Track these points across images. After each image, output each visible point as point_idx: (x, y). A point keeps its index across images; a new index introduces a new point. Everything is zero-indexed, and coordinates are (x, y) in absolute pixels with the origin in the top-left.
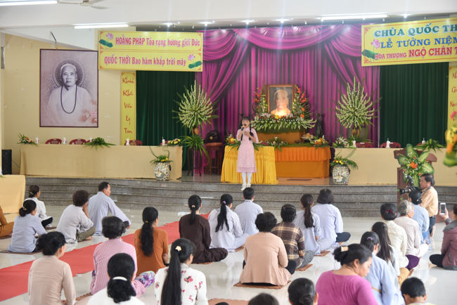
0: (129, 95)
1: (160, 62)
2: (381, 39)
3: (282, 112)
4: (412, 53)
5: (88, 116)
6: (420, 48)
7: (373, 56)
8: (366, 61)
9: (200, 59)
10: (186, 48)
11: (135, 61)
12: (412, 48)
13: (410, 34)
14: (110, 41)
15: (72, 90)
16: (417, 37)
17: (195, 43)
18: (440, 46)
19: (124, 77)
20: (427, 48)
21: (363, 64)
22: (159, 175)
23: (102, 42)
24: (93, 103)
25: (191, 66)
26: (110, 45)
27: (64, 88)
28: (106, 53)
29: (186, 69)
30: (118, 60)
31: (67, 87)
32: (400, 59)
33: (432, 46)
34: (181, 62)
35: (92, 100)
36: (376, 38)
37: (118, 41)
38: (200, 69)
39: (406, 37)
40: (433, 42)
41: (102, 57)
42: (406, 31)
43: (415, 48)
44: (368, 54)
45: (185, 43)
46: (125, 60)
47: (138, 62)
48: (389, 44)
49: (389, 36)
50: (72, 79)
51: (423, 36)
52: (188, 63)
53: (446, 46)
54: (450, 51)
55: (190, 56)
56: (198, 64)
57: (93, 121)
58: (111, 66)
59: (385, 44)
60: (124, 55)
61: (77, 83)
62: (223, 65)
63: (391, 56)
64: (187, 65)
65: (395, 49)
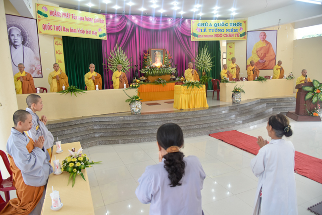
0: (60, 54)
1: (83, 32)
2: (201, 28)
3: (158, 64)
4: (216, 35)
5: (34, 69)
6: (220, 33)
7: (197, 36)
8: (193, 38)
9: (105, 31)
10: (96, 24)
11: (66, 30)
12: (216, 33)
13: (215, 26)
14: (45, 13)
15: (20, 48)
16: (218, 28)
17: (101, 21)
18: (228, 33)
19: (56, 40)
20: (223, 33)
21: (192, 40)
22: (137, 110)
23: (39, 12)
24: (37, 59)
25: (100, 36)
26: (46, 16)
27: (13, 47)
28: (43, 21)
29: (97, 37)
30: (53, 28)
31: (15, 46)
32: (210, 38)
33: (225, 32)
34: (95, 33)
35: (36, 57)
36: (199, 27)
37: (51, 13)
38: (105, 38)
39: (213, 27)
40: (225, 31)
41: (40, 24)
42: (213, 25)
43: (217, 33)
44: (194, 35)
45: (96, 21)
46: (58, 28)
47: (67, 30)
48: (205, 30)
49: (205, 27)
50: (19, 40)
51: (221, 28)
52: (99, 34)
53: (231, 33)
54: (233, 35)
55: (99, 30)
56: (104, 35)
57: (38, 73)
58: (47, 32)
59: (203, 30)
60: (57, 24)
61: (23, 43)
62: (120, 36)
63: (206, 36)
64: (98, 35)
65: (208, 33)
